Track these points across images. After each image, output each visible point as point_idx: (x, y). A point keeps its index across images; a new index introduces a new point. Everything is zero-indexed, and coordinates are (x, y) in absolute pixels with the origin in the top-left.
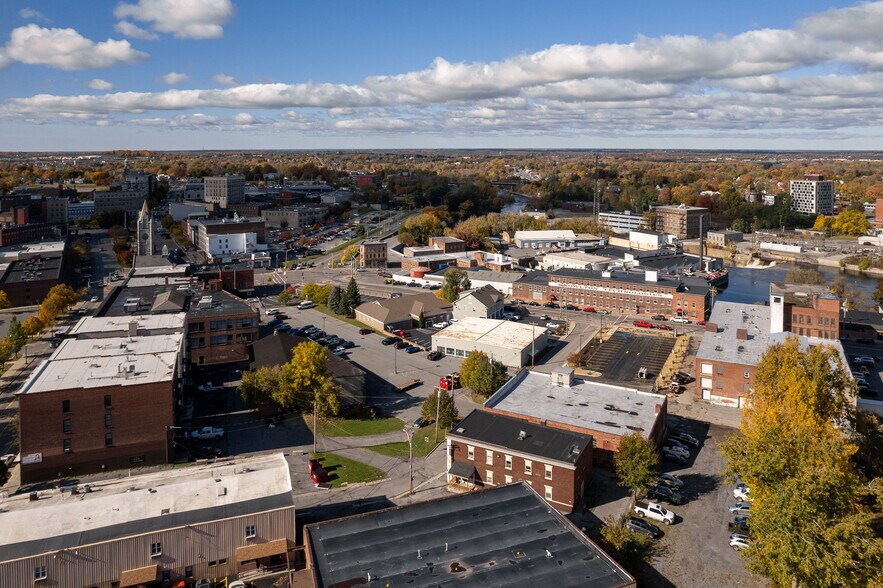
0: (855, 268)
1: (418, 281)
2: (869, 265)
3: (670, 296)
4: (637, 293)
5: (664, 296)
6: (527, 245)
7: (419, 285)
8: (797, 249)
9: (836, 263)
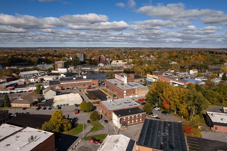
0: (102, 71)
1: (13, 91)
2: (104, 70)
3: (91, 81)
4: (82, 82)
5: (90, 81)
6: (26, 76)
7: (14, 93)
8: (90, 68)
9: (98, 70)
